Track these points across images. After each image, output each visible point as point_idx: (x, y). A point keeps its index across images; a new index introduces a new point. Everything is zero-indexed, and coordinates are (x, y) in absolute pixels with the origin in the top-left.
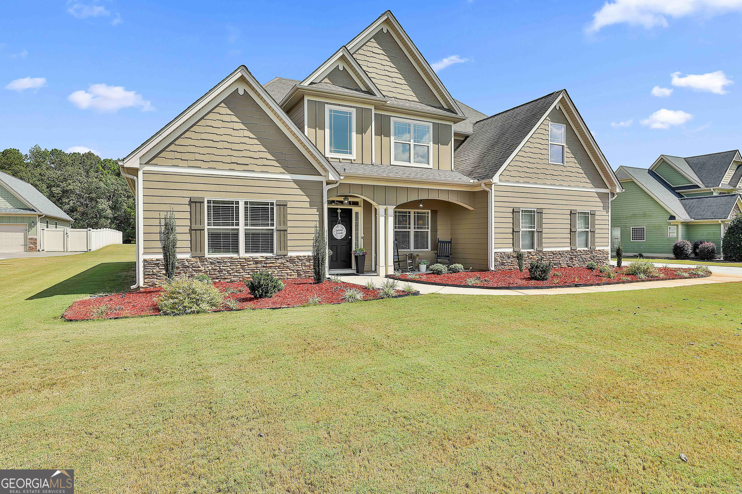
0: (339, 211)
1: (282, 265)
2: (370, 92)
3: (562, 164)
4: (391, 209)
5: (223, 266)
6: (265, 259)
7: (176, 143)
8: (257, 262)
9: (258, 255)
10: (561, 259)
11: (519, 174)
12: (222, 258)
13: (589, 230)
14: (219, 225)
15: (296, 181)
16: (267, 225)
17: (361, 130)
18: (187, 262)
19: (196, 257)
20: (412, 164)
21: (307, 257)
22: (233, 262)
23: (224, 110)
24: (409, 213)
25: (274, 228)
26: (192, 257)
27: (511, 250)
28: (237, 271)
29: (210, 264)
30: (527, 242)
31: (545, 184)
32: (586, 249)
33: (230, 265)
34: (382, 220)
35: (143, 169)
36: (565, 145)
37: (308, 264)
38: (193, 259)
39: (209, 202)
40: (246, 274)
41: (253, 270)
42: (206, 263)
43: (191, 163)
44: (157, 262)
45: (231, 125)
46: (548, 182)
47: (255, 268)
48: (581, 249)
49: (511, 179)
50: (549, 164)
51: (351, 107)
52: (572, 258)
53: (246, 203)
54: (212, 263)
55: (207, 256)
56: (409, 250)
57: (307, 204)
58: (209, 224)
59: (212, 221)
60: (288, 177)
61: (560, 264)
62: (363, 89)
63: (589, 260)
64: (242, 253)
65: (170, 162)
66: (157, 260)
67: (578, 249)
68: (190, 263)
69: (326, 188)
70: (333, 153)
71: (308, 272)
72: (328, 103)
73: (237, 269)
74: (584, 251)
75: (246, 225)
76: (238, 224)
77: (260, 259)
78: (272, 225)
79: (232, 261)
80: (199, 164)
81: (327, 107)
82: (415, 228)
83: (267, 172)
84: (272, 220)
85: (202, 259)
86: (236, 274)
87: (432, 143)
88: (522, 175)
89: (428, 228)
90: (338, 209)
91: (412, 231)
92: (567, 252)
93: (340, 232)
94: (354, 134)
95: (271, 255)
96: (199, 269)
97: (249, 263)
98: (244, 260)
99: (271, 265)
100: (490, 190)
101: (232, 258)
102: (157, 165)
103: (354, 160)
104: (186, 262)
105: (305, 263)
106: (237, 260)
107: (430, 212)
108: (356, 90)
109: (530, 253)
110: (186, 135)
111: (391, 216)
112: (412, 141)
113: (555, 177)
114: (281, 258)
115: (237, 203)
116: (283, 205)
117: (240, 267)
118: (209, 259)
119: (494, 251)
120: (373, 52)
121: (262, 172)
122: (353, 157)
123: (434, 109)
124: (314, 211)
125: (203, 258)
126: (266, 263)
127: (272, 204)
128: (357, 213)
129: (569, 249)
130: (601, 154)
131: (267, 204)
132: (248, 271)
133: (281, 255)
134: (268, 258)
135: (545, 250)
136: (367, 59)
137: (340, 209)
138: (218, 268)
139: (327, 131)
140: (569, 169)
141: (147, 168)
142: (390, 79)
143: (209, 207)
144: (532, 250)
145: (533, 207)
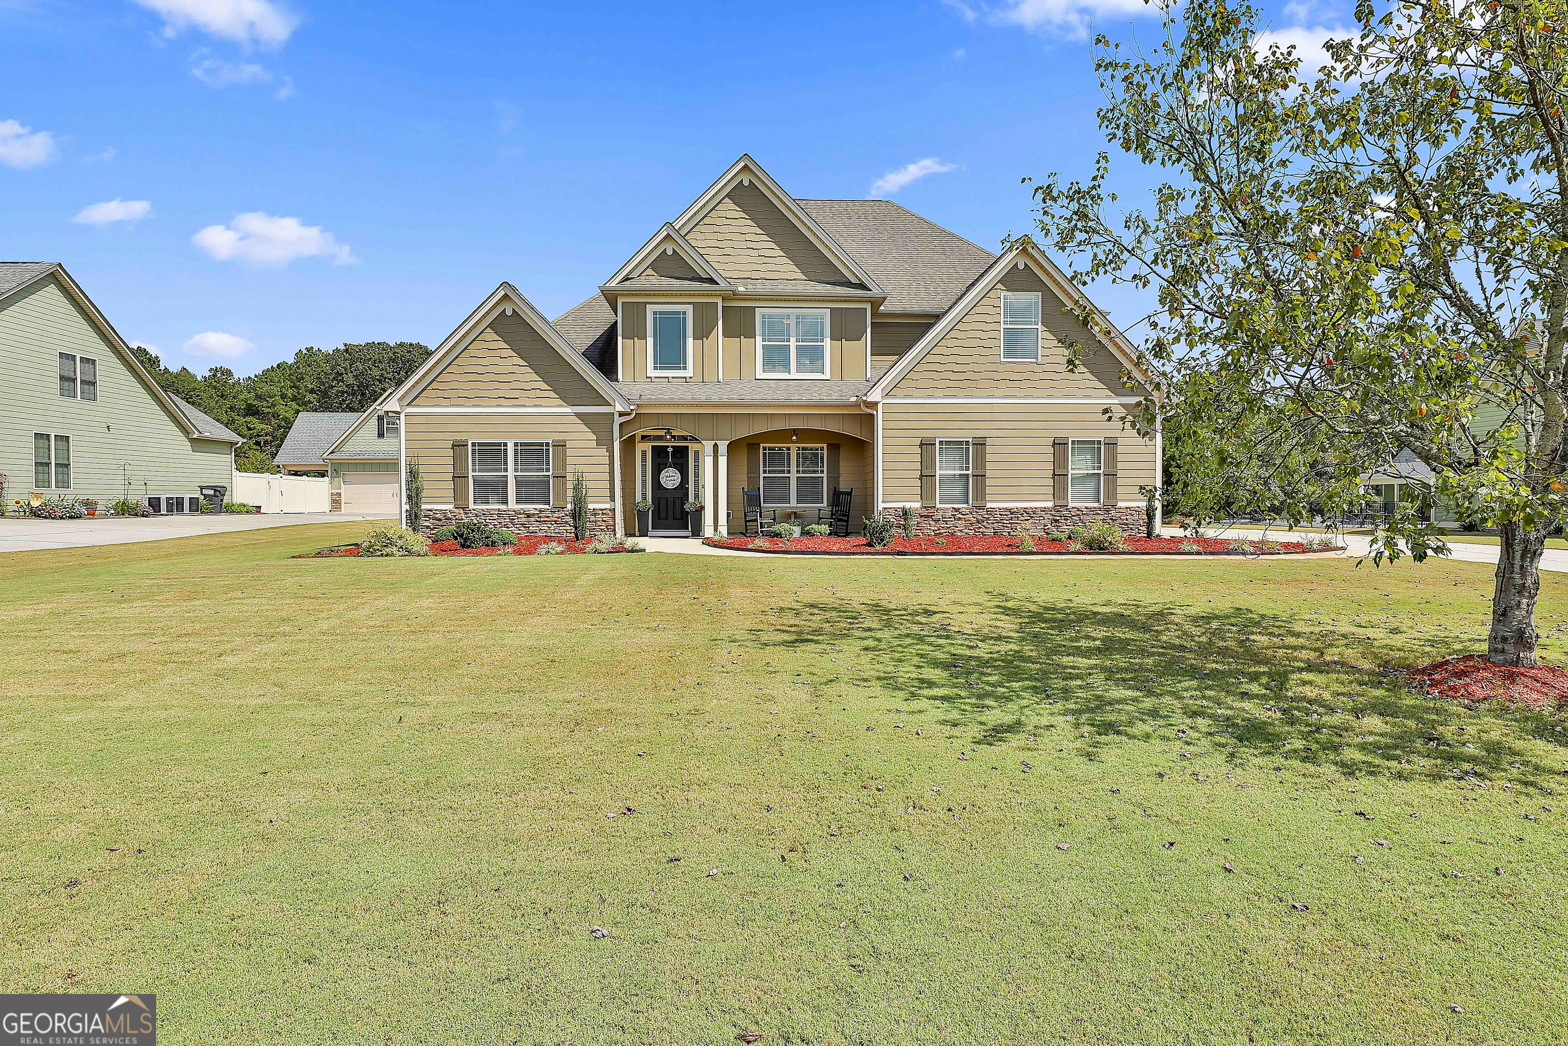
0: (670, 450)
1: (561, 520)
2: (712, 281)
3: (1033, 360)
4: (723, 446)
5: (491, 519)
6: (538, 512)
7: (438, 379)
8: (529, 516)
9: (531, 507)
10: (1031, 521)
11: (933, 384)
12: (489, 509)
13: (1101, 471)
14: (485, 470)
15: (577, 415)
16: (542, 470)
17: (702, 333)
19: (461, 508)
20: (794, 375)
21: (592, 510)
23: (490, 335)
24: (789, 449)
25: (550, 473)
26: (457, 508)
27: (918, 505)
28: (505, 525)
29: (474, 516)
30: (957, 491)
31: (992, 397)
32: (1096, 505)
33: (498, 517)
34: (709, 461)
35: (404, 412)
36: (1039, 326)
37: (592, 519)
38: (456, 510)
39: (474, 444)
40: (517, 529)
41: (525, 524)
42: (471, 515)
43: (453, 401)
45: (497, 353)
46: (997, 392)
47: (529, 523)
48: (1081, 505)
49: (916, 392)
50: (1004, 362)
51: (685, 303)
52: (1056, 521)
53: (516, 444)
54: (476, 516)
55: (472, 506)
56: (787, 505)
57: (593, 444)
58: (474, 471)
59: (477, 467)
60: (568, 410)
62: (704, 276)
64: (512, 504)
65: (433, 402)
67: (1071, 505)
68: (454, 514)
69: (618, 420)
70: (659, 371)
71: (594, 529)
72: (650, 303)
73: (506, 523)
74: (1086, 508)
75: (516, 470)
76: (506, 470)
77: (534, 512)
78: (548, 470)
79: (500, 514)
80: (461, 401)
81: (650, 309)
82: (798, 472)
83: (541, 406)
84: (548, 464)
85: (465, 508)
87: (828, 340)
88: (939, 384)
89: (822, 472)
90: (667, 447)
91: (793, 476)
92: (1044, 510)
93: (672, 478)
94: (690, 341)
95: (547, 507)
97: (520, 516)
98: (514, 513)
99: (547, 519)
100: (874, 413)
101: (499, 510)
102: (419, 405)
103: (691, 378)
104: (450, 513)
106: (505, 513)
107: (826, 449)
108: (692, 279)
109: (957, 510)
110: (448, 370)
111: (724, 456)
112: (793, 340)
113: (1017, 384)
114: (559, 511)
115: (505, 445)
116: (561, 445)
117: (509, 520)
118: (475, 510)
119: (881, 506)
120: (727, 218)
121: (535, 406)
122: (689, 373)
123: (836, 288)
124: (603, 451)
125: (468, 509)
126: (540, 517)
127: (547, 444)
128: (697, 453)
129: (1050, 504)
131: (541, 444)
132: (519, 526)
133: (558, 507)
134: (543, 511)
135: (989, 505)
136: (716, 229)
137: (671, 447)
138: (485, 521)
139: (650, 341)
140: (1048, 367)
141: (410, 410)
142: (755, 253)
143: (473, 451)
144: (965, 506)
145: (967, 435)
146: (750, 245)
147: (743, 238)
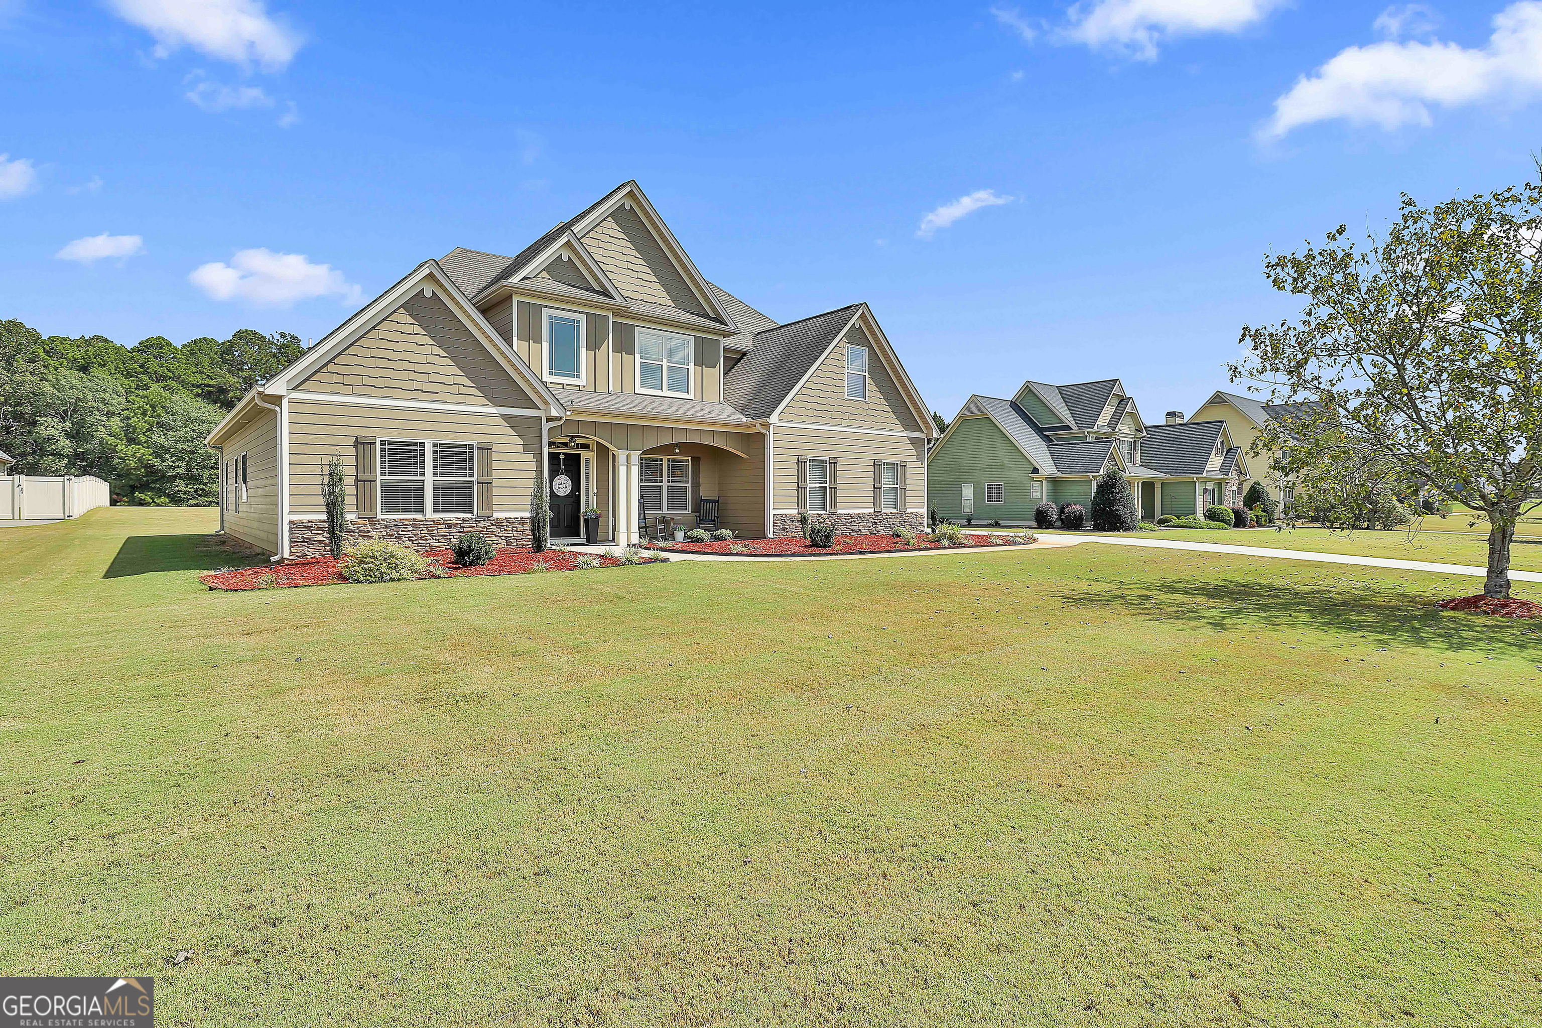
0: (562, 457)
1: (485, 530)
2: (606, 293)
3: (863, 399)
4: (635, 456)
5: (402, 531)
6: (461, 522)
7: (336, 361)
8: (450, 526)
9: (451, 516)
10: (862, 524)
11: (805, 412)
12: (401, 520)
13: (898, 486)
14: (396, 474)
15: (503, 417)
16: (465, 475)
17: (594, 345)
18: (352, 524)
19: (365, 518)
20: (666, 393)
21: (519, 519)
22: (417, 525)
23: (403, 317)
24: (661, 460)
25: (474, 479)
26: (359, 518)
27: (796, 512)
28: (422, 537)
29: (383, 528)
30: (818, 501)
31: (840, 425)
32: (895, 511)
33: (412, 529)
34: (622, 470)
35: (288, 397)
36: (866, 374)
37: (520, 528)
38: (360, 521)
39: (383, 443)
40: (435, 541)
41: (445, 536)
42: (379, 526)
43: (356, 390)
44: (310, 524)
45: (414, 338)
46: (844, 423)
47: (448, 534)
48: (888, 511)
49: (796, 418)
50: (846, 399)
51: (579, 312)
52: (876, 523)
53: (435, 445)
54: (386, 527)
55: (380, 516)
56: (660, 512)
57: (520, 449)
58: (382, 473)
59: (387, 469)
60: (493, 410)
61: (860, 530)
62: (597, 288)
63: (899, 525)
64: (430, 514)
65: (328, 388)
66: (309, 522)
67: (884, 511)
68: (356, 526)
69: (546, 427)
70: (553, 376)
71: (522, 539)
72: (546, 307)
73: (423, 535)
74: (891, 513)
75: (435, 474)
76: (423, 474)
77: (454, 522)
78: (472, 475)
79: (415, 524)
80: (368, 390)
81: (546, 312)
82: (669, 482)
83: (465, 403)
84: (471, 468)
85: (372, 521)
86: (421, 541)
87: (692, 364)
88: (810, 413)
89: (687, 482)
90: (560, 454)
91: (665, 485)
92: (869, 515)
93: (564, 485)
94: (583, 351)
95: (469, 516)
96: (369, 534)
97: (439, 526)
98: (432, 523)
99: (470, 529)
100: (768, 433)
101: (415, 520)
102: (309, 391)
103: (584, 386)
104: (350, 524)
105: (516, 527)
106: (421, 523)
107: (690, 460)
108: (586, 290)
109: (820, 515)
110: (350, 351)
111: (636, 465)
112: (665, 361)
113: (854, 417)
114: (484, 520)
115: (423, 444)
116: (486, 449)
117: (426, 532)
118: (382, 520)
119: (773, 512)
120: (610, 236)
121: (457, 403)
122: (582, 381)
123: (696, 317)
124: (530, 457)
125: (374, 519)
126: (463, 527)
127: (471, 447)
128: (587, 461)
129: (872, 511)
130: (913, 388)
131: (465, 446)
132: (437, 538)
133: (483, 516)
134: (466, 521)
135: (839, 512)
136: (601, 244)
137: (564, 454)
138: (396, 533)
139: (545, 345)
140: (872, 406)
141: (295, 395)
142: (634, 275)
143: (383, 450)
144: (824, 512)
145: (825, 456)
146: (630, 266)
147: (624, 258)
